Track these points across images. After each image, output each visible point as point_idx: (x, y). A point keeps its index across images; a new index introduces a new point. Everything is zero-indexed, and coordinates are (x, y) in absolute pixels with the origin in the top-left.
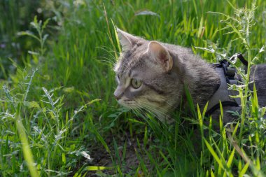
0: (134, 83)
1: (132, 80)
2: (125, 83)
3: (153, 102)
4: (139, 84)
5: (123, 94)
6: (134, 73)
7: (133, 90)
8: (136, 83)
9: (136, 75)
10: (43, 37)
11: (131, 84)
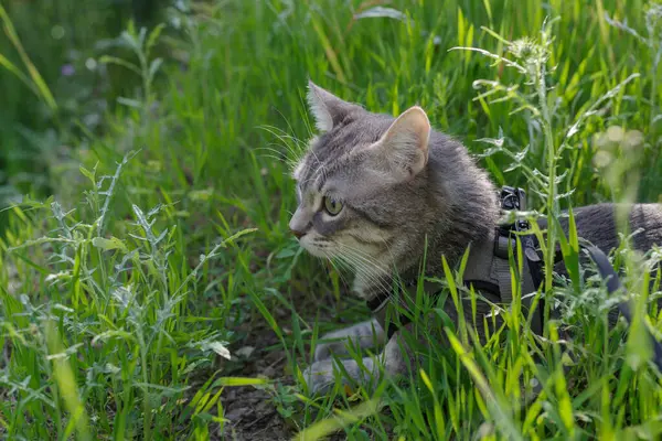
0: (328, 205)
1: (324, 198)
2: (312, 203)
3: (365, 243)
4: (338, 206)
5: (310, 226)
6: (328, 184)
7: (327, 218)
8: (334, 205)
9: (332, 190)
10: (149, 65)
11: (323, 206)
